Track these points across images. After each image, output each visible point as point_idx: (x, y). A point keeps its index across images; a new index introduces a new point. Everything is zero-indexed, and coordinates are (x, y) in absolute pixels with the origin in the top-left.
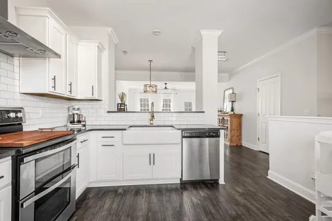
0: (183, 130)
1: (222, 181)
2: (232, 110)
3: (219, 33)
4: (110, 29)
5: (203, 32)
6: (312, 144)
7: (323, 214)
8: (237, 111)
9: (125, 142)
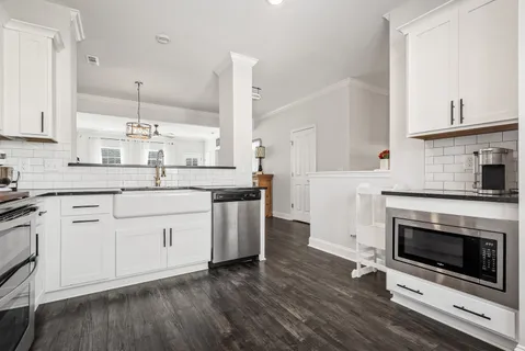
0: (213, 191)
1: (262, 257)
2: (260, 169)
3: (254, 62)
4: (74, 13)
5: (235, 56)
6: (352, 199)
7: (362, 266)
8: (266, 171)
9: (118, 215)
